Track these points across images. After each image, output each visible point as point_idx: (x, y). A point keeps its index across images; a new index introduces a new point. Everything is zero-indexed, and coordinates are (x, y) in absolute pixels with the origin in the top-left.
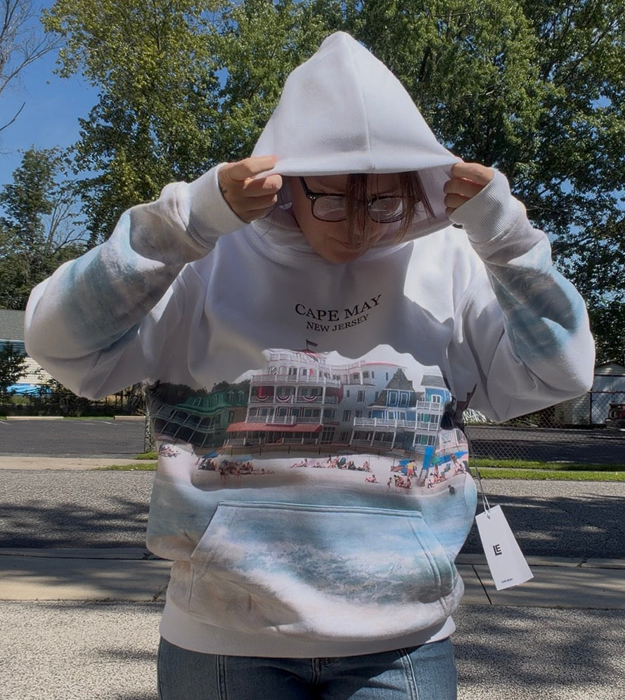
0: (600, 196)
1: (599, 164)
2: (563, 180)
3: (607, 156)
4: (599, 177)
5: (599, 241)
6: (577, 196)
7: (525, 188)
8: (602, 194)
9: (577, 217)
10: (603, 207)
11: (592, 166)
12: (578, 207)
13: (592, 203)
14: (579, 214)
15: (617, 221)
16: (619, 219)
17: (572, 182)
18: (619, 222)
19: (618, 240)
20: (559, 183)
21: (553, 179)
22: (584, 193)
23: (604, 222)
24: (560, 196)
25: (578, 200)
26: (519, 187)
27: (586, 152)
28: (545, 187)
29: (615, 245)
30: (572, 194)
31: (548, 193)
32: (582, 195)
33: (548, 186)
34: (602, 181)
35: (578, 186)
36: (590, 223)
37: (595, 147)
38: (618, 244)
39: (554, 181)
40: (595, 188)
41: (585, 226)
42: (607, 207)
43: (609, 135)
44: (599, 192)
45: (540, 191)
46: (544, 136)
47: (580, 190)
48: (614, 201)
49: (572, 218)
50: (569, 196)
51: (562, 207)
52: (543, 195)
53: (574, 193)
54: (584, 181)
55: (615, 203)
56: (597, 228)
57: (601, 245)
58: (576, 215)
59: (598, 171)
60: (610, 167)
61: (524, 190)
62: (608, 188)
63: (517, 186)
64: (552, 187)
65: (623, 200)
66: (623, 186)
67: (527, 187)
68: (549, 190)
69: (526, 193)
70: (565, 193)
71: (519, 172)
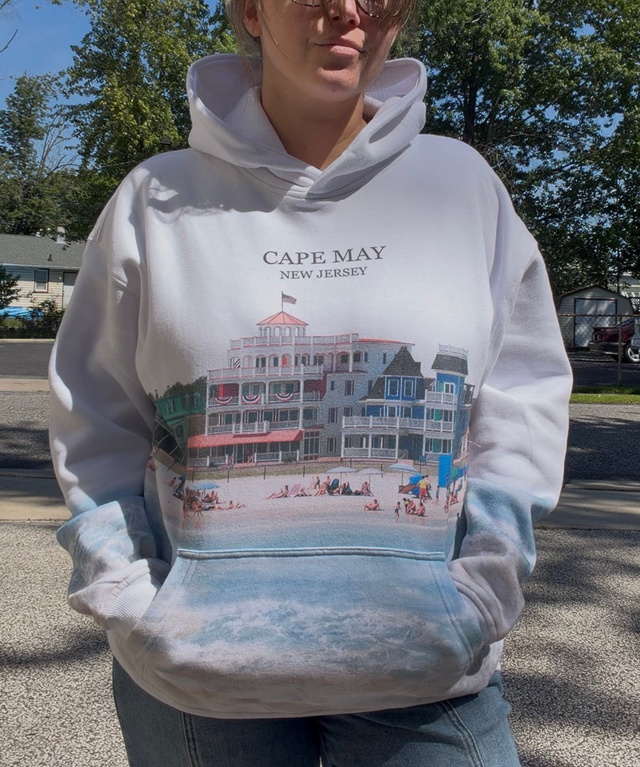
0: (582, 122)
1: (582, 91)
2: (547, 106)
3: (590, 83)
4: (582, 103)
5: (583, 167)
6: (560, 122)
7: (509, 114)
8: (585, 120)
9: (561, 143)
10: (585, 132)
11: (574, 93)
12: (561, 133)
13: (574, 129)
14: (562, 139)
15: (600, 147)
16: (603, 145)
17: (556, 109)
18: (603, 149)
19: (601, 166)
20: (544, 110)
21: (538, 106)
22: (567, 119)
23: (587, 148)
24: (543, 122)
25: (562, 127)
26: (503, 114)
27: (570, 79)
28: (530, 113)
29: (598, 170)
30: (556, 120)
31: (533, 119)
32: (565, 121)
33: (533, 112)
34: (584, 108)
35: (562, 113)
36: (573, 149)
37: (578, 74)
38: (601, 170)
39: (538, 108)
40: (578, 115)
41: (568, 152)
42: (590, 133)
43: (592, 62)
44: (582, 119)
45: (524, 117)
46: (529, 62)
47: (563, 116)
48: (597, 127)
49: (555, 144)
50: (553, 122)
51: (546, 133)
52: (528, 123)
54: (568, 107)
55: (598, 129)
56: (580, 154)
57: (585, 171)
58: (560, 141)
59: (581, 98)
60: (593, 94)
61: (509, 116)
62: (592, 115)
63: (501, 112)
64: (537, 114)
65: (607, 126)
66: (607, 113)
67: (512, 113)
68: (533, 117)
69: (511, 119)
70: (549, 120)
71: (504, 98)
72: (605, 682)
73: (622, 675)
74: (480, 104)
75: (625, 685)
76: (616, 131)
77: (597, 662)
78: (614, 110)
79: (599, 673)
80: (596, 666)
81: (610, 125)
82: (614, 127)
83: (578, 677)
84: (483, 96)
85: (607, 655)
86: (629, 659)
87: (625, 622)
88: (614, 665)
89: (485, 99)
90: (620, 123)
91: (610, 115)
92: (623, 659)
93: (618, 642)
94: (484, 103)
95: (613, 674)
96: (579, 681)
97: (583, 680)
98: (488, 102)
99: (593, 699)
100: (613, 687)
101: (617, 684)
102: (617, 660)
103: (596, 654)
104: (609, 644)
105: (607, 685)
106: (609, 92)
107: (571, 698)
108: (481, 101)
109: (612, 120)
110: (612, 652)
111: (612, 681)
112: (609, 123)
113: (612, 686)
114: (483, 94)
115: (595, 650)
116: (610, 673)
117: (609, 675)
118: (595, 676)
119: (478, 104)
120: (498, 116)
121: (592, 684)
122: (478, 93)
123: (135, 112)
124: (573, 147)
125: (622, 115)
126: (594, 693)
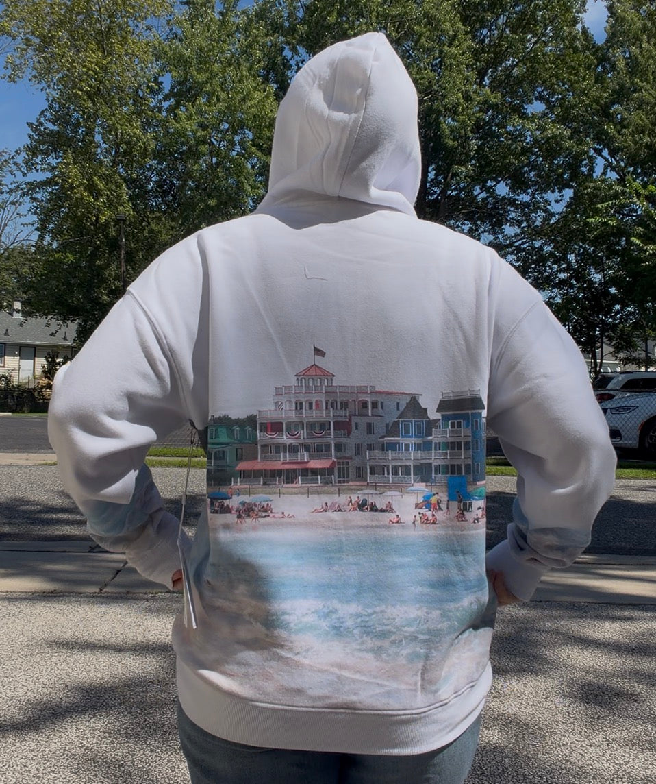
0: (534, 198)
1: (533, 167)
2: (498, 182)
3: (541, 159)
4: (533, 179)
5: (534, 242)
6: (511, 197)
7: (461, 190)
8: (536, 196)
9: (512, 219)
10: (537, 208)
11: (526, 169)
12: (512, 209)
13: (526, 205)
14: (513, 215)
15: (551, 222)
16: (553, 220)
17: (507, 185)
18: (553, 224)
19: (552, 241)
20: (495, 186)
21: (489, 181)
22: (518, 195)
23: (538, 224)
24: (495, 198)
25: (513, 202)
26: (455, 190)
27: (521, 155)
28: (481, 189)
29: (549, 245)
30: (507, 196)
31: (484, 195)
32: (516, 197)
33: (484, 189)
34: (536, 183)
35: (513, 189)
36: (524, 224)
37: (529, 150)
38: (552, 245)
39: (489, 183)
40: (529, 190)
41: (519, 227)
42: (541, 209)
43: (543, 139)
44: (533, 195)
45: (475, 193)
46: (480, 139)
47: (514, 192)
48: (548, 202)
49: (507, 219)
50: (504, 198)
51: (497, 208)
52: (479, 197)
53: (509, 195)
54: (519, 183)
55: (549, 205)
56: (532, 230)
57: (536, 246)
58: (511, 216)
59: (532, 174)
60: (544, 170)
61: (461, 192)
62: (543, 191)
63: (453, 188)
64: (488, 190)
65: (557, 201)
66: (558, 188)
67: (464, 189)
68: (484, 192)
69: (462, 194)
70: (500, 195)
71: (455, 175)
72: (555, 752)
73: (573, 745)
74: (432, 180)
75: (575, 755)
76: (567, 207)
77: (548, 732)
78: (564, 185)
79: (550, 743)
80: (546, 736)
81: (561, 200)
82: (564, 203)
83: (529, 748)
84: (434, 172)
85: (557, 725)
86: (580, 730)
87: (575, 693)
88: (564, 736)
89: (437, 175)
90: (570, 198)
91: (560, 191)
92: (574, 730)
93: (568, 713)
94: (436, 178)
95: (564, 745)
96: (530, 752)
97: (534, 750)
98: (440, 178)
99: (544, 770)
100: (564, 757)
101: (567, 754)
102: (567, 731)
103: (546, 725)
104: (559, 715)
105: (558, 755)
106: (559, 166)
107: (522, 768)
108: (433, 177)
109: (562, 195)
110: (563, 722)
111: (562, 752)
112: (560, 199)
113: (562, 756)
114: (435, 170)
115: (546, 720)
116: (561, 744)
117: (559, 746)
118: (546, 746)
119: (429, 180)
120: (449, 192)
121: (543, 754)
122: (430, 169)
123: (91, 188)
124: (525, 223)
125: (572, 190)
126: (545, 763)
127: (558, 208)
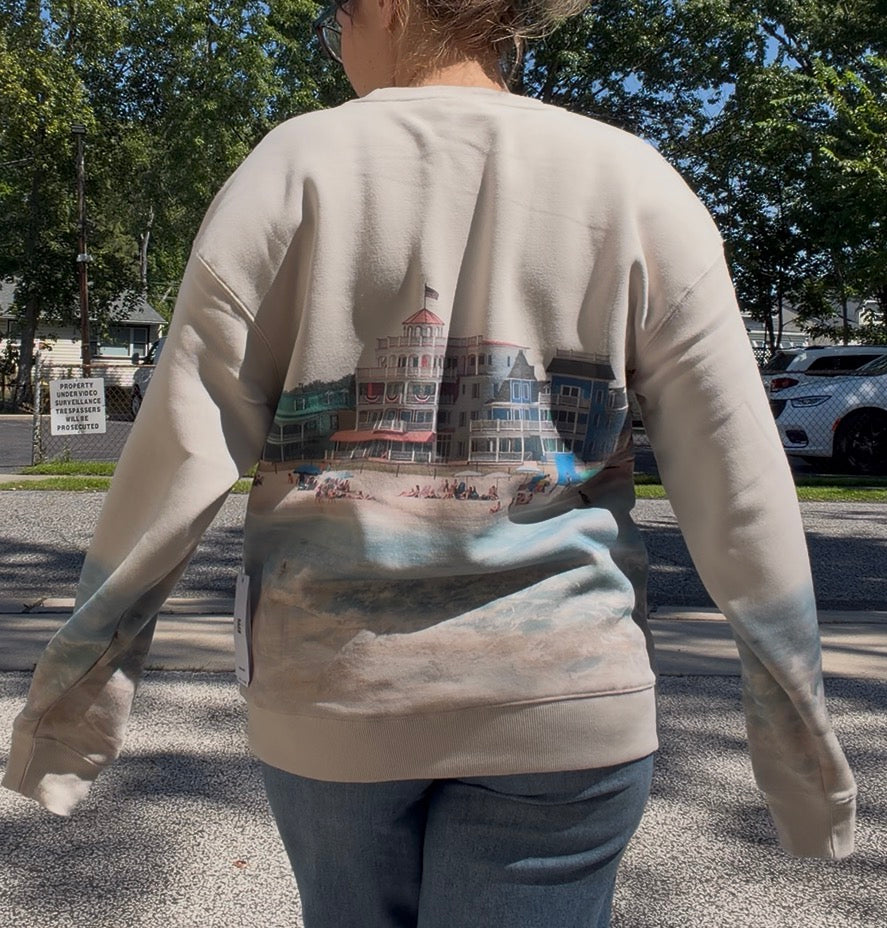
0: (679, 96)
1: (678, 52)
2: (627, 74)
3: (688, 40)
4: (677, 70)
5: (679, 161)
6: (646, 96)
7: (574, 86)
8: (682, 94)
9: (648, 127)
10: (683, 109)
11: (666, 55)
12: (647, 113)
13: (665, 107)
14: (649, 121)
15: (704, 132)
16: (707, 128)
17: (640, 78)
18: (706, 134)
19: (705, 159)
20: (621, 80)
21: (613, 73)
22: (657, 92)
23: (684, 133)
24: (622, 98)
25: (649, 104)
26: (564, 85)
27: (659, 35)
28: (602, 85)
29: (701, 165)
30: (640, 95)
31: (606, 93)
32: (654, 95)
33: (606, 84)
34: (679, 76)
35: (649, 83)
36: (665, 135)
37: (670, 28)
38: (706, 165)
39: (614, 76)
40: (672, 86)
41: (658, 139)
42: (689, 113)
43: (689, 11)
44: (678, 91)
45: (594, 91)
46: (600, 12)
47: (651, 89)
48: (699, 103)
49: (640, 128)
50: (636, 97)
51: (625, 112)
52: (599, 97)
53: (642, 92)
54: (656, 75)
55: (701, 107)
56: (676, 143)
57: (682, 166)
58: (646, 124)
59: (676, 61)
60: (691, 56)
61: (572, 89)
62: (692, 86)
63: (561, 83)
64: (612, 85)
65: (712, 102)
66: (712, 83)
67: (577, 84)
68: (607, 89)
69: (575, 92)
70: (629, 93)
71: (566, 63)
72: (695, 892)
73: (720, 881)
74: (531, 72)
75: (723, 895)
76: (726, 109)
77: (685, 863)
78: (721, 78)
79: (687, 878)
80: (682, 868)
81: (717, 100)
82: (722, 104)
83: (656, 885)
84: (534, 61)
85: (698, 852)
86: (732, 859)
87: (727, 806)
88: (708, 868)
89: (537, 65)
90: (732, 97)
91: (716, 86)
92: (723, 859)
93: (716, 834)
94: (536, 70)
95: (707, 881)
96: (657, 891)
97: (664, 889)
98: (542, 69)
99: (677, 916)
100: (707, 898)
101: (712, 894)
102: (714, 860)
103: (683, 852)
104: (702, 837)
105: (698, 896)
106: (714, 51)
107: (644, 914)
108: (532, 68)
109: (719, 93)
110: (707, 848)
111: (705, 891)
112: (715, 98)
113: (705, 896)
114: (535, 57)
115: (683, 846)
116: (703, 879)
117: (701, 882)
118: (681, 883)
119: (526, 72)
120: (555, 89)
121: (676, 894)
122: (528, 56)
123: (33, 85)
124: (666, 132)
125: (734, 85)
126: (678, 907)
127: (714, 112)
